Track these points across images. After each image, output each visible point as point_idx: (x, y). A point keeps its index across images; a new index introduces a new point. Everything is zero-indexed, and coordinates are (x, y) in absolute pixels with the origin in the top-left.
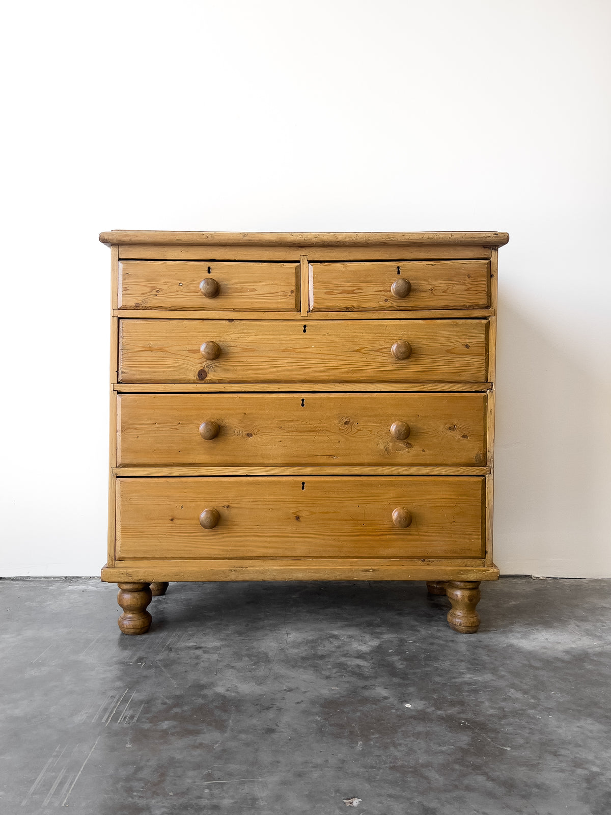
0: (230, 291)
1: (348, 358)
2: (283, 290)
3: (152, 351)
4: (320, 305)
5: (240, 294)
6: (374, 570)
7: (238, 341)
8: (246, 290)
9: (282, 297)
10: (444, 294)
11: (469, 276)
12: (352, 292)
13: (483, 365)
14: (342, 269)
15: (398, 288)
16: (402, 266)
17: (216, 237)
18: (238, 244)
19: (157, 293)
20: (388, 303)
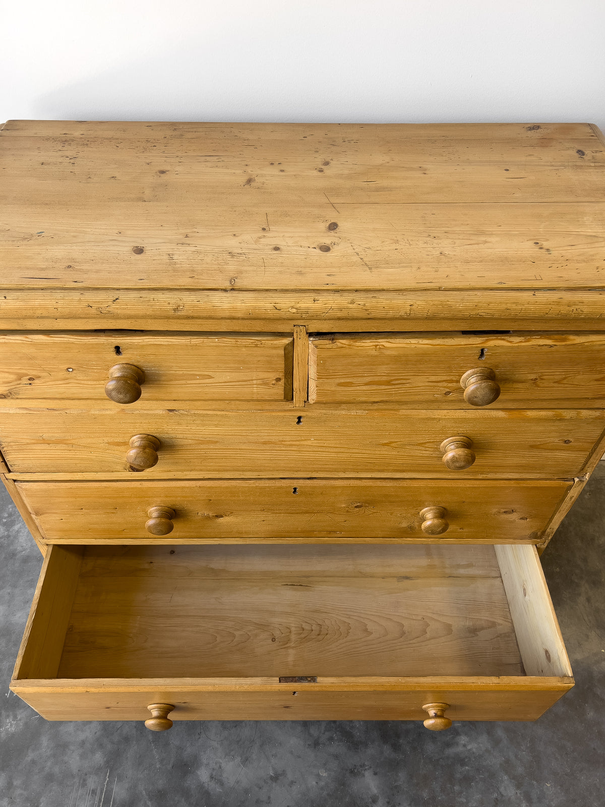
1: (367, 451)
2: (261, 378)
3: (49, 444)
4: (328, 399)
5: (184, 382)
7: (189, 433)
8: (192, 377)
9: (260, 386)
10: (556, 385)
12: (388, 383)
14: (374, 353)
15: (475, 399)
16: (490, 348)
17: (119, 312)
18: (168, 318)
19: (30, 382)
20: (452, 396)
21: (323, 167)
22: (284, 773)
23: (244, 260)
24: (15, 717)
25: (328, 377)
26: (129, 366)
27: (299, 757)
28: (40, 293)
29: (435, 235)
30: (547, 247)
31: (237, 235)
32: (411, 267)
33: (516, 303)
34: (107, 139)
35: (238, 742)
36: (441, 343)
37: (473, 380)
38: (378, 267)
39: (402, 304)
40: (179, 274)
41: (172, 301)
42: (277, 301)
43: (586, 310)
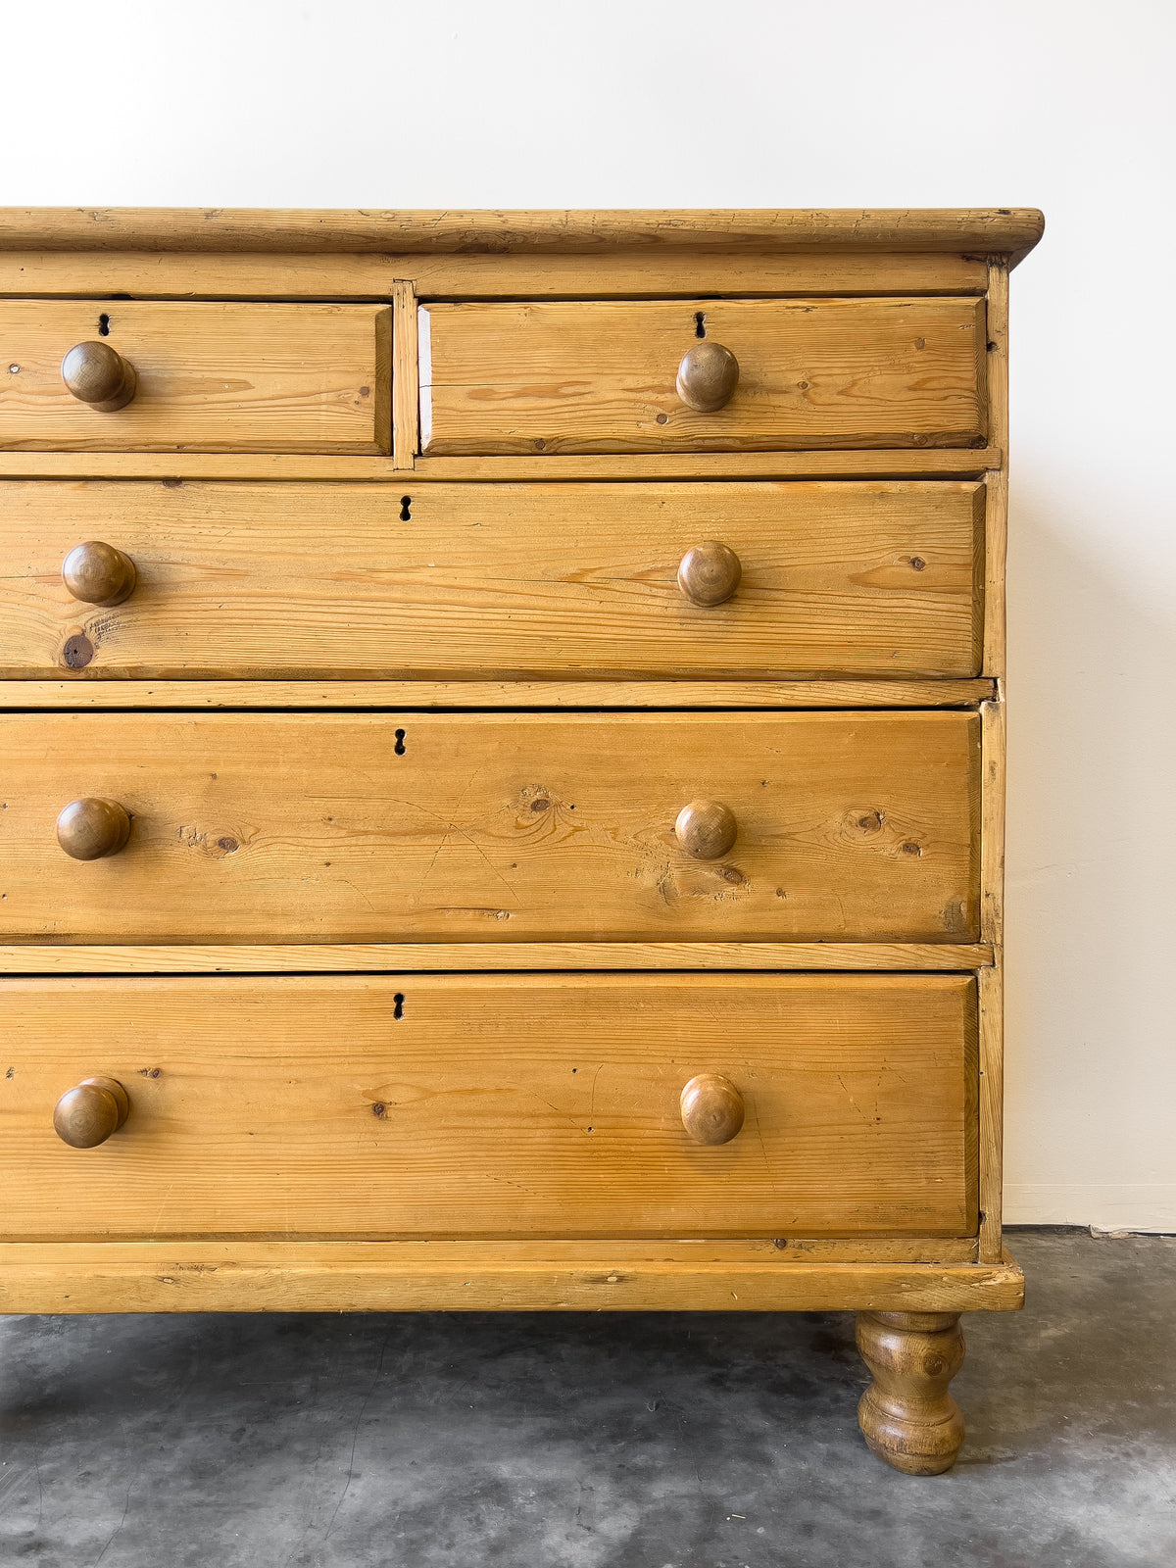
0: (170, 388)
1: (542, 602)
2: (335, 387)
4: (454, 432)
5: (199, 398)
6: (621, 1279)
8: (219, 385)
9: (333, 408)
10: (841, 399)
11: (921, 345)
12: (554, 392)
13: (967, 623)
14: (523, 320)
15: (696, 373)
20: (669, 427)
25: (450, 376)
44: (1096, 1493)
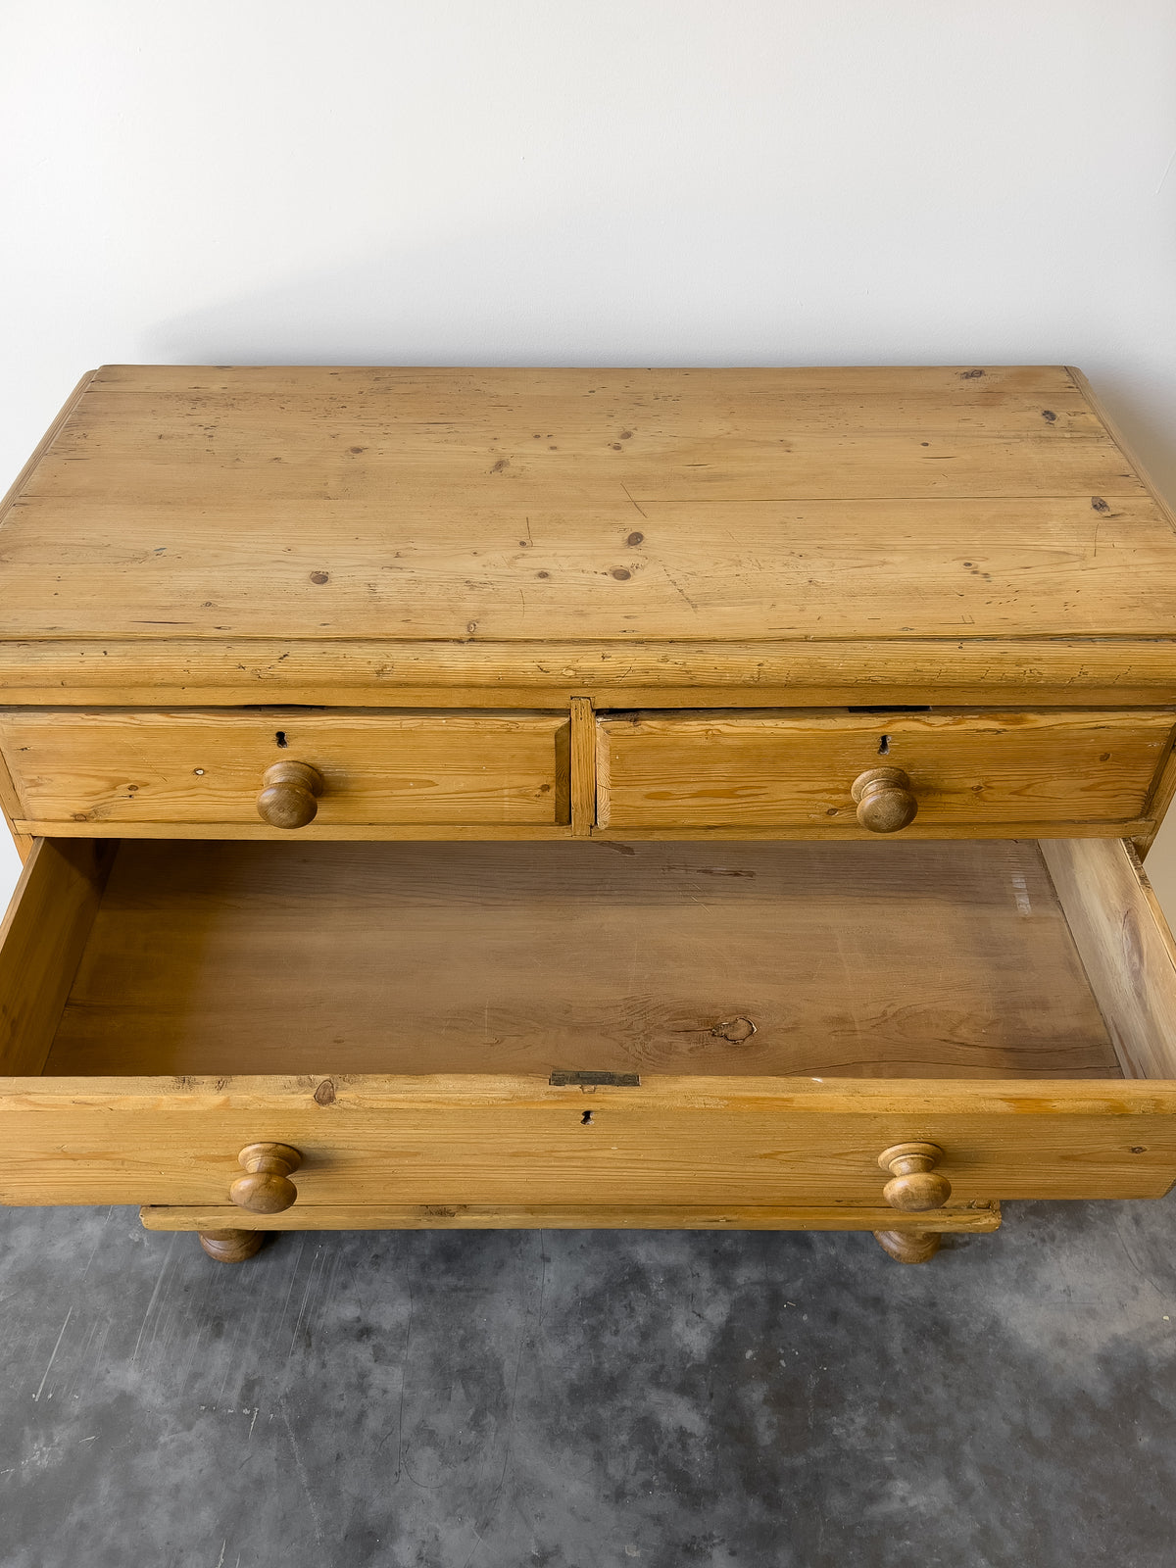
0: (352, 786)
2: (516, 785)
5: (387, 792)
8: (404, 784)
9: (514, 799)
10: (1015, 798)
12: (731, 794)
14: (703, 742)
15: (876, 821)
16: (897, 735)
17: (288, 676)
18: (367, 685)
19: (131, 792)
20: (838, 818)
21: (621, 441)
22: (557, 1551)
23: (491, 593)
24: (50, 1439)
25: (628, 783)
26: (296, 765)
27: (587, 1520)
28: (162, 646)
29: (801, 552)
30: (985, 572)
31: (479, 553)
32: (761, 603)
33: (931, 661)
34: (264, 395)
35: (470, 1489)
36: (815, 727)
37: (872, 788)
38: (706, 604)
39: (744, 663)
40: (387, 615)
41: (375, 659)
42: (543, 658)
43: (1046, 671)
44: (1017, 1281)
